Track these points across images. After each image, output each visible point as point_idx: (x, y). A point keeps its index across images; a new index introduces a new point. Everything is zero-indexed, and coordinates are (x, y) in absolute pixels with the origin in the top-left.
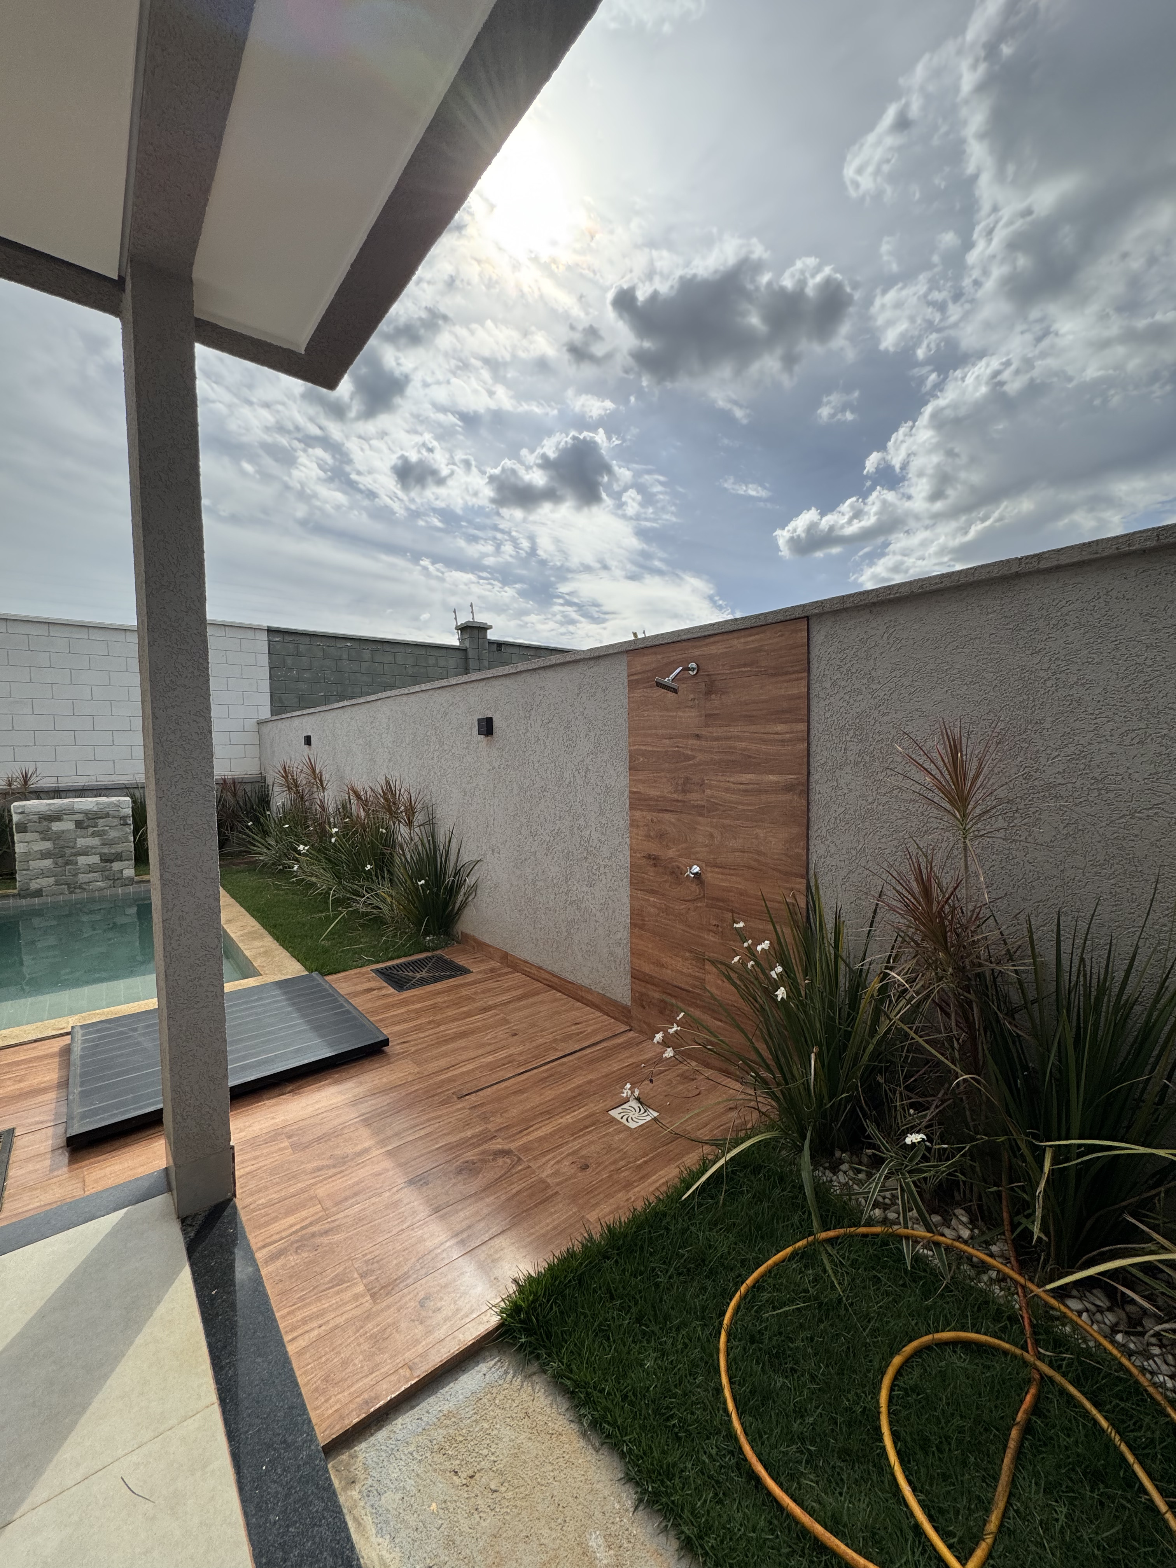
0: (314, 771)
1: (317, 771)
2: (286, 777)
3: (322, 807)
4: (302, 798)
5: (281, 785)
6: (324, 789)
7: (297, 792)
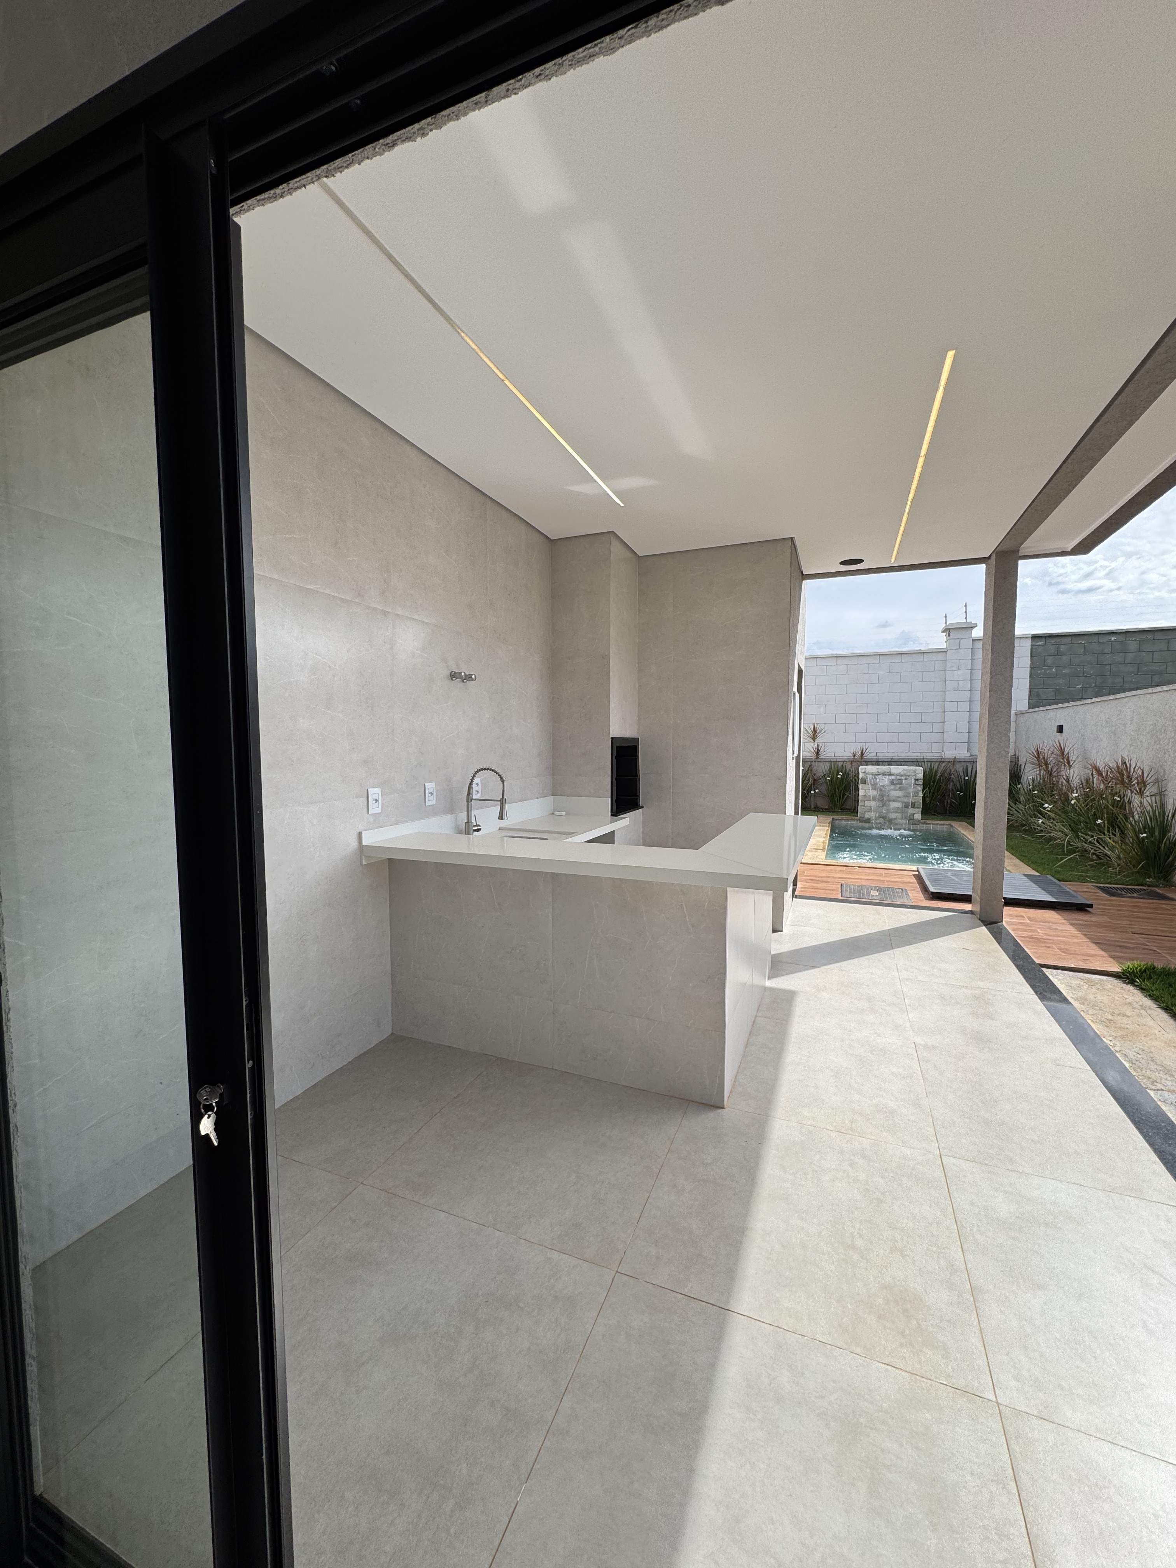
0: (1062, 753)
1: (1066, 753)
2: (1038, 758)
3: (1068, 780)
4: (1051, 775)
5: (1033, 763)
6: (1070, 767)
7: (1047, 770)
